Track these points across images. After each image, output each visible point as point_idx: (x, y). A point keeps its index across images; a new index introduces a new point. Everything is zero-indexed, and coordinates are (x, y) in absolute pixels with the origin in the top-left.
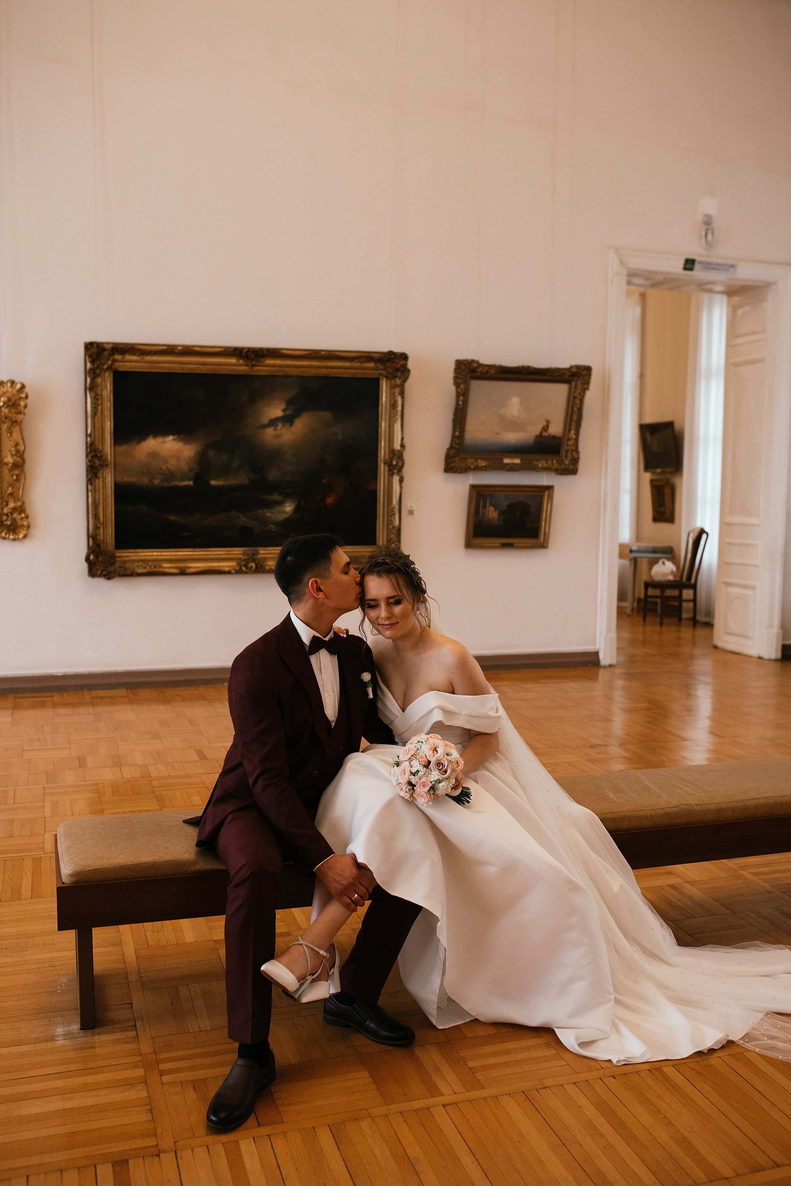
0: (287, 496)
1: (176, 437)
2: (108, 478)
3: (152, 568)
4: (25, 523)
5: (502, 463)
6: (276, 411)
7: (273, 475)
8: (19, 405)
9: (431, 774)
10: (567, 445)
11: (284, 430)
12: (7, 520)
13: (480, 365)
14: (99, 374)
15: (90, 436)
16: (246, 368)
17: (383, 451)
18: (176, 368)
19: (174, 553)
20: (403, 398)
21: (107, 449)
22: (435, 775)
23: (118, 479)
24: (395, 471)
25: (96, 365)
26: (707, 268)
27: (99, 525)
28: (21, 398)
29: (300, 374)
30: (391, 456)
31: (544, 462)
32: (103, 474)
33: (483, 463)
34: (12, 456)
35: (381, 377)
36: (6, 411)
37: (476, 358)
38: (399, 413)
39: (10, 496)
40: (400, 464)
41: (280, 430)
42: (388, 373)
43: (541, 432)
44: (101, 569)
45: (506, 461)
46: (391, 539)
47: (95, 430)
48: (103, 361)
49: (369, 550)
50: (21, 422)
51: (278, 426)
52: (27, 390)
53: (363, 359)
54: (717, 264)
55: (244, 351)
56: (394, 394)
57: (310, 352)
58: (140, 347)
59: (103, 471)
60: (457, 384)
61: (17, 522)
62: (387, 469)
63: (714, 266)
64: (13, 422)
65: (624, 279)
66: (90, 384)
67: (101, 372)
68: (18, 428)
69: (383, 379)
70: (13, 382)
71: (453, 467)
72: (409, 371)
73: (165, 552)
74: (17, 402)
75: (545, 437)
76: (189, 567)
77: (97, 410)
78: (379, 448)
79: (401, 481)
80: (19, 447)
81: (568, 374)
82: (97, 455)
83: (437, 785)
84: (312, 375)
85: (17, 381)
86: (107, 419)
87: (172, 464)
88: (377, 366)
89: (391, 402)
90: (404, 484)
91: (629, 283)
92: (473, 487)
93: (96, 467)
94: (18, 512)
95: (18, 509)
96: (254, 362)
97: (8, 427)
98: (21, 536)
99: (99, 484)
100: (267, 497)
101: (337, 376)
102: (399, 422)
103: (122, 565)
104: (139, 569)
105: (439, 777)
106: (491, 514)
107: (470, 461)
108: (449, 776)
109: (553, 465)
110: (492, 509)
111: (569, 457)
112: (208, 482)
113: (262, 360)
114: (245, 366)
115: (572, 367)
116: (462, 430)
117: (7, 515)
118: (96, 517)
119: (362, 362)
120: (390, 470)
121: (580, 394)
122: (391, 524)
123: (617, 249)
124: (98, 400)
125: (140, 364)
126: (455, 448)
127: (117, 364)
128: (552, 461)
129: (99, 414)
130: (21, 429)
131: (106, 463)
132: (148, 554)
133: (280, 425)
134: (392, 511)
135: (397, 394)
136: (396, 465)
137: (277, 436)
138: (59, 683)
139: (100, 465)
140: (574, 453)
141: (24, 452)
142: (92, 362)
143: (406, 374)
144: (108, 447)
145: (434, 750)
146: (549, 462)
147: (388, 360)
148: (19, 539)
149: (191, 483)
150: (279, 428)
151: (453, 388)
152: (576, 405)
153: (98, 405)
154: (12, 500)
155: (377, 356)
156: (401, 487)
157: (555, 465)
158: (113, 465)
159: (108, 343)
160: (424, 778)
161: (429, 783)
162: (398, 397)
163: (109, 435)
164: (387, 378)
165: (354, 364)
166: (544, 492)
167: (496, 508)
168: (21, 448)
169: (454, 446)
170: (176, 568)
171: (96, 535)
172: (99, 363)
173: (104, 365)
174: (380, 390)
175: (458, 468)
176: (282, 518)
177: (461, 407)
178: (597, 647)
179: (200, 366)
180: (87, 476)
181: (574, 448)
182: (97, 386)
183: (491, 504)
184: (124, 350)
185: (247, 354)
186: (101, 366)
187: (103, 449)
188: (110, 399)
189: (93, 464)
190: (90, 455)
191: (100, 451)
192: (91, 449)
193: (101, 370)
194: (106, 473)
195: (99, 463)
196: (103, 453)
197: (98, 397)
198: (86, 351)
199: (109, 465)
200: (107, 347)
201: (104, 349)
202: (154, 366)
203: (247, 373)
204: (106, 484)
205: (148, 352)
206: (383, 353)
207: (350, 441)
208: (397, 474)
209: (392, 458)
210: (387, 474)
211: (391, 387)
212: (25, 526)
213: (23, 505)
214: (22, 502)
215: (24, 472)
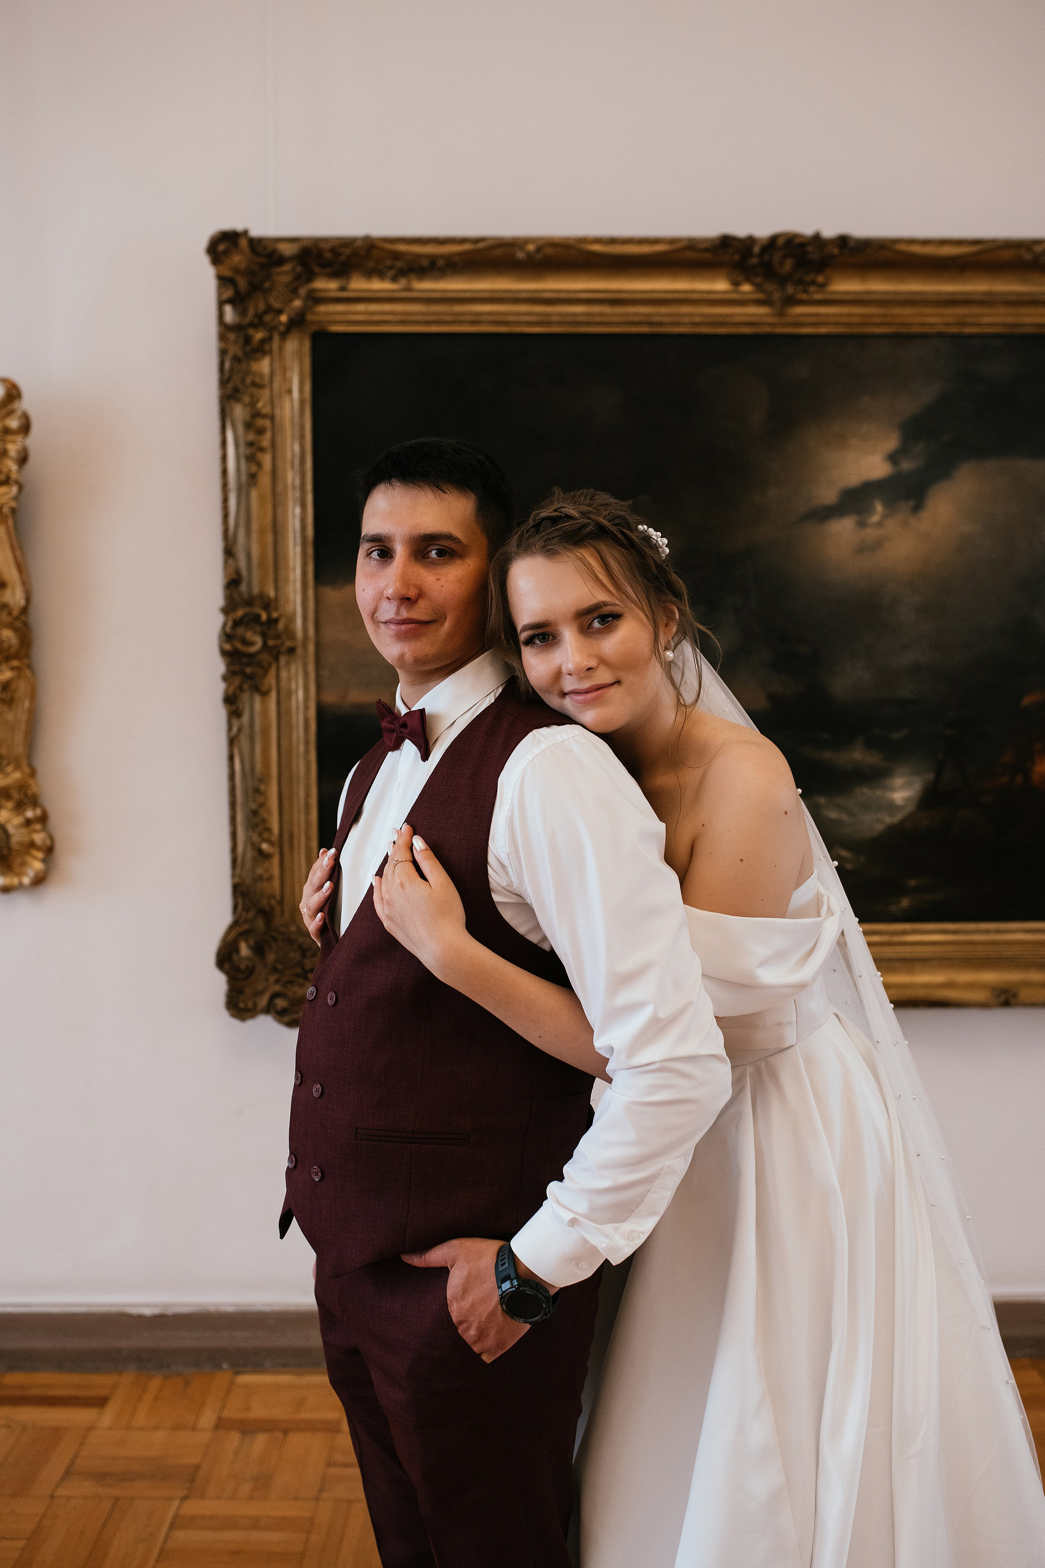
0: (895, 754)
2: (297, 694)
4: (39, 838)
6: (867, 459)
8: (5, 453)
11: (892, 526)
14: (263, 341)
16: (762, 310)
21: (291, 596)
23: (330, 698)
25: (251, 312)
27: (265, 846)
28: (7, 431)
29: (955, 330)
32: (278, 678)
41: (880, 524)
44: (277, 988)
47: (249, 532)
48: (275, 300)
50: (12, 510)
51: (870, 511)
52: (26, 404)
55: (756, 250)
58: (402, 248)
59: (278, 669)
61: (10, 837)
66: (233, 379)
67: (270, 339)
77: (260, 466)
82: (259, 616)
84: (997, 330)
86: (292, 496)
93: (254, 656)
94: (10, 805)
95: (15, 795)
96: (790, 290)
98: (26, 880)
99: (265, 712)
100: (828, 755)
113: (820, 279)
114: (758, 302)
118: (256, 820)
124: (260, 432)
125: (399, 307)
127: (322, 309)
129: (265, 479)
131: (289, 644)
133: (879, 508)
137: (866, 548)
138: (145, 1341)
139: (268, 648)
141: (25, 610)
142: (240, 303)
144: (294, 587)
148: (21, 886)
150: (875, 519)
153: (262, 450)
158: (311, 648)
159: (293, 239)
163: (299, 550)
168: (18, 596)
171: (258, 879)
172: (262, 306)
173: (280, 312)
176: (879, 827)
179: (606, 309)
180: (224, 685)
182: (258, 386)
184: (343, 258)
185: (766, 258)
186: (268, 318)
187: (276, 598)
188: (302, 428)
189: (238, 645)
190: (231, 617)
191: (268, 605)
192: (236, 596)
193: (272, 329)
194: (289, 679)
195: (265, 644)
196: (276, 609)
197: (260, 422)
198: (217, 268)
199: (300, 651)
200: (287, 250)
201: (281, 260)
202: (446, 314)
203: (766, 330)
204: (289, 710)
205: (426, 263)
212: (38, 849)
213: (31, 782)
214: (27, 770)
215: (28, 673)
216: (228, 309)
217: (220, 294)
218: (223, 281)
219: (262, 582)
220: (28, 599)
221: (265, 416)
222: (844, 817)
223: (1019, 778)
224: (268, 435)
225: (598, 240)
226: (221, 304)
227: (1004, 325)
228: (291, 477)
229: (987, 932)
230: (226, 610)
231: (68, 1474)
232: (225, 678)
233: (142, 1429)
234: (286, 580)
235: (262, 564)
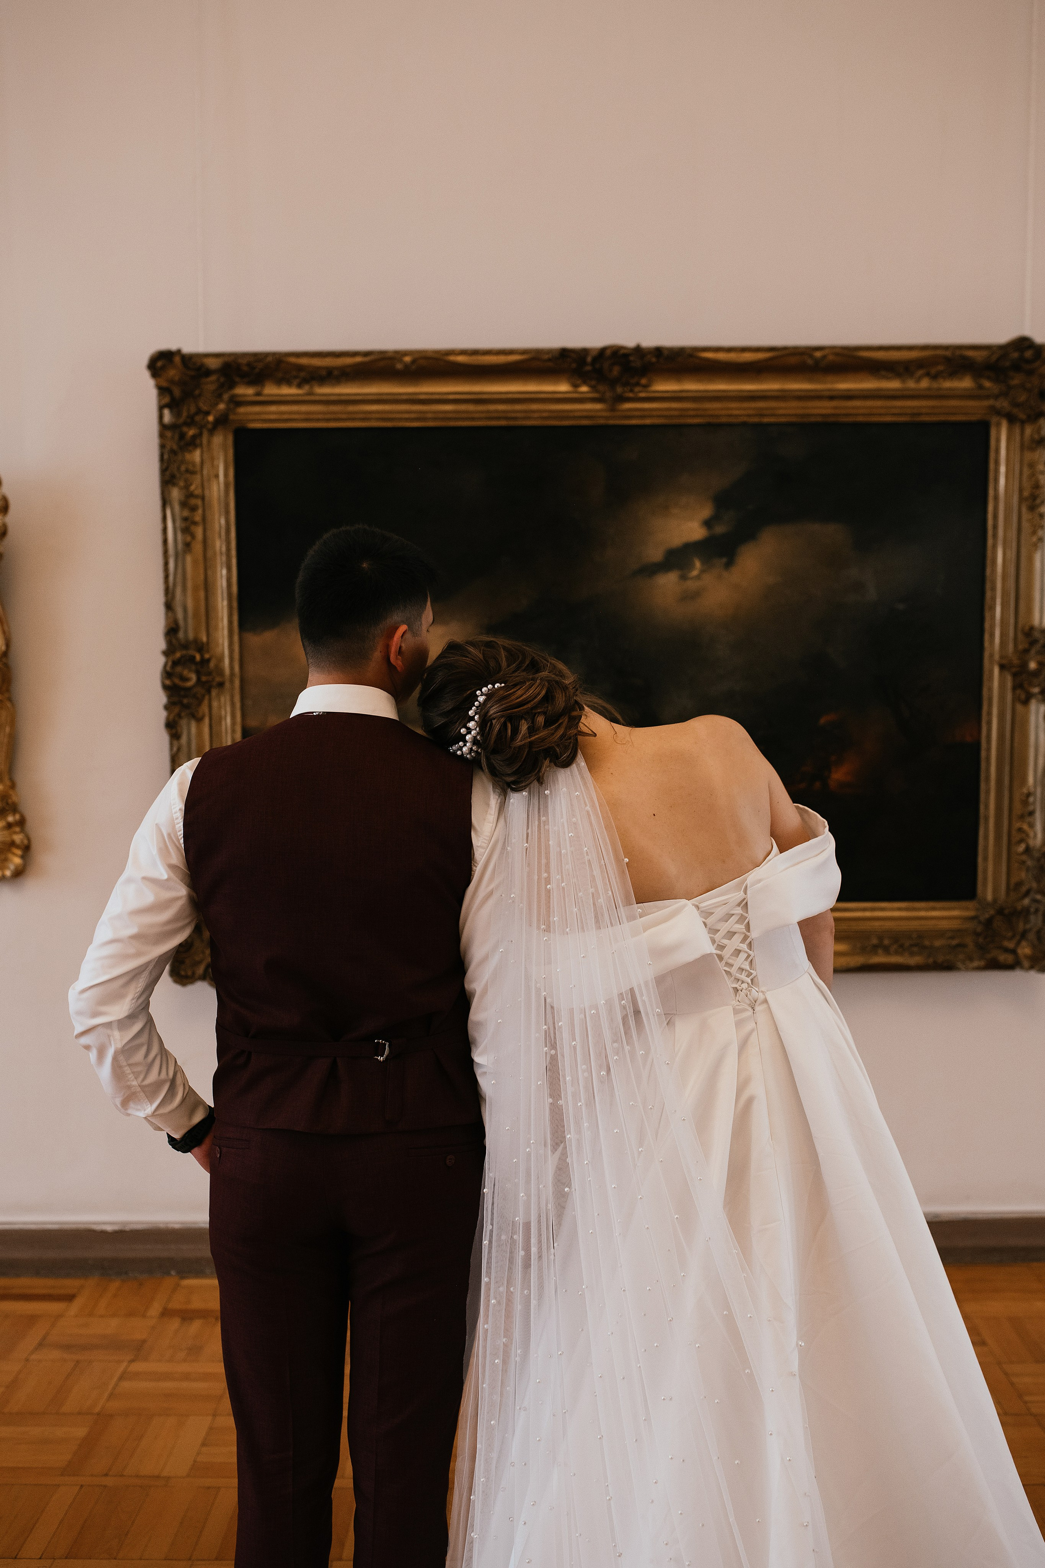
2: (225, 716)
4: (18, 838)
6: (686, 525)
11: (708, 579)
14: (194, 437)
16: (598, 406)
17: (996, 633)
18: (404, 416)
21: (220, 641)
23: (253, 723)
24: (1035, 690)
25: (185, 414)
29: (756, 420)
30: (1021, 646)
32: (210, 707)
35: (994, 420)
41: (698, 577)
42: (1014, 405)
46: (1019, 884)
47: (185, 590)
48: (203, 404)
49: (955, 913)
51: (691, 567)
53: (941, 368)
55: (589, 359)
56: (1032, 465)
57: (782, 353)
58: (304, 361)
59: (209, 699)
62: (1009, 684)
66: (173, 467)
67: (200, 434)
69: (998, 425)
77: (193, 536)
78: (986, 622)
82: (194, 657)
84: (789, 420)
86: (220, 560)
88: (981, 387)
89: (1021, 491)
93: (189, 689)
96: (619, 390)
98: (8, 873)
99: (200, 734)
101: (861, 419)
113: (644, 381)
114: (594, 400)
119: (934, 377)
120: (1017, 686)
122: (1021, 841)
124: (193, 509)
125: (303, 408)
127: (242, 410)
129: (198, 547)
131: (218, 679)
133: (698, 564)
134: (1025, 802)
135: (1041, 467)
136: (1036, 673)
137: (688, 597)
139: (201, 683)
142: (175, 407)
144: (222, 636)
147: (1016, 367)
150: (695, 573)
153: (195, 523)
155: (980, 355)
158: (237, 683)
159: (218, 355)
163: (226, 603)
164: (1012, 419)
165: (911, 384)
172: (193, 409)
173: (208, 413)
174: (991, 456)
179: (471, 407)
180: (166, 713)
182: (192, 472)
184: (257, 370)
185: (597, 366)
186: (198, 418)
187: (208, 643)
188: (227, 505)
189: (177, 681)
190: (171, 659)
191: (201, 648)
192: (174, 641)
193: (201, 427)
194: (220, 707)
195: (199, 679)
196: (208, 652)
197: (193, 501)
198: (156, 380)
199: (227, 685)
200: (213, 364)
201: (208, 372)
202: (341, 413)
203: (602, 422)
204: (219, 733)
205: (324, 373)
206: (1001, 347)
207: (901, 607)
208: (1040, 697)
209: (1026, 651)
210: (1009, 696)
211: (1022, 447)
212: (18, 847)
213: (11, 792)
214: (8, 783)
215: (9, 704)
216: (166, 412)
217: (159, 401)
218: (162, 390)
219: (196, 630)
220: (8, 644)
221: (197, 497)
223: (818, 785)
224: (200, 511)
225: (463, 352)
226: (161, 408)
227: (796, 415)
228: (219, 545)
230: (166, 653)
231: (41, 1345)
232: (166, 708)
233: (102, 1316)
234: (216, 628)
235: (196, 614)
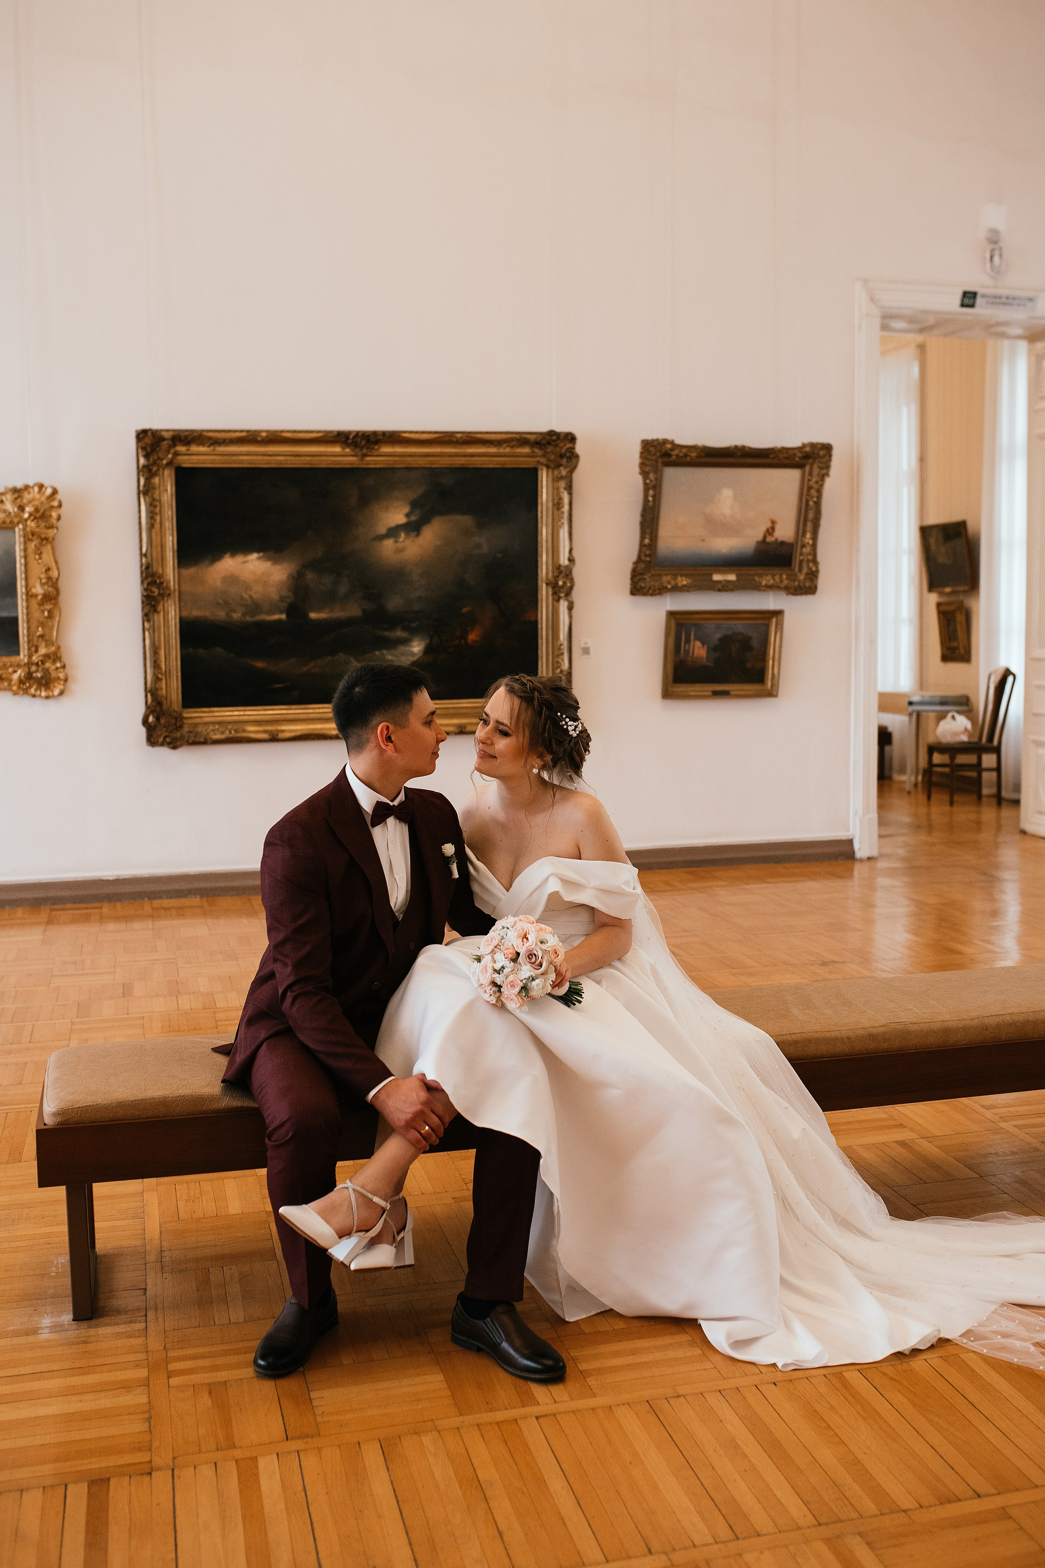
0: (414, 632)
1: (261, 554)
2: (171, 613)
3: (233, 732)
4: (61, 676)
5: (712, 580)
6: (397, 516)
7: (394, 603)
8: (51, 516)
9: (521, 970)
10: (801, 554)
11: (408, 542)
12: (37, 671)
13: (675, 446)
14: (156, 472)
15: (145, 555)
16: (354, 459)
17: (544, 568)
18: (261, 462)
19: (262, 712)
20: (570, 494)
21: (168, 573)
22: (526, 971)
23: (185, 614)
24: (562, 595)
25: (151, 460)
26: (993, 303)
27: (160, 676)
28: (52, 507)
29: (429, 466)
30: (556, 574)
31: (769, 577)
32: (164, 606)
33: (683, 581)
34: (42, 584)
35: (540, 467)
36: (33, 524)
37: (669, 437)
38: (566, 515)
39: (40, 639)
40: (569, 584)
41: (403, 541)
42: (549, 460)
43: (765, 537)
44: (166, 734)
45: (717, 577)
47: (151, 546)
48: (161, 455)
50: (53, 539)
51: (400, 536)
52: (59, 497)
53: (514, 443)
54: (1008, 298)
55: (351, 437)
56: (558, 489)
57: (441, 435)
58: (210, 434)
59: (164, 602)
60: (644, 474)
61: (50, 674)
62: (550, 591)
63: (1004, 300)
64: (42, 540)
65: (877, 322)
66: (144, 486)
67: (158, 470)
68: (49, 547)
69: (542, 470)
70: (41, 486)
71: (642, 588)
72: (577, 457)
73: (250, 710)
74: (48, 513)
75: (769, 543)
76: (283, 731)
77: (155, 520)
78: (539, 564)
79: (570, 608)
80: (50, 573)
81: (800, 455)
82: (156, 581)
83: (529, 984)
84: (446, 466)
85: (46, 483)
87: (257, 592)
88: (533, 452)
89: (553, 500)
90: (574, 612)
91: (884, 327)
92: (671, 614)
93: (154, 597)
94: (51, 660)
95: (52, 656)
96: (365, 451)
97: (35, 546)
98: (56, 692)
99: (159, 620)
100: (386, 634)
101: (479, 466)
102: (566, 527)
103: (192, 729)
104: (215, 734)
105: (532, 973)
106: (696, 651)
107: (665, 579)
108: (545, 971)
109: (781, 581)
110: (698, 644)
111: (805, 570)
112: (307, 616)
113: (376, 447)
114: (352, 456)
115: (804, 446)
116: (654, 537)
117: (37, 664)
118: (156, 665)
119: (512, 447)
120: (554, 593)
121: (817, 482)
122: (558, 667)
123: (866, 281)
124: (155, 507)
125: (210, 457)
126: (644, 562)
127: (179, 458)
128: (781, 576)
129: (157, 525)
130: (53, 549)
131: (168, 592)
132: (227, 714)
133: (403, 535)
134: (560, 649)
135: (562, 490)
136: (563, 587)
137: (400, 551)
138: (111, 890)
139: (159, 594)
140: (811, 565)
141: (57, 579)
142: (147, 456)
143: (574, 461)
144: (170, 570)
145: (523, 938)
146: (777, 578)
147: (549, 443)
148: (53, 696)
149: (284, 617)
150: (401, 539)
151: (640, 479)
152: (812, 497)
153: (156, 514)
154: (43, 644)
155: (533, 437)
156: (570, 617)
157: (786, 582)
158: (177, 594)
159: (167, 431)
160: (512, 975)
161: (519, 981)
162: (563, 493)
163: (171, 554)
164: (548, 467)
165: (502, 450)
166: (770, 619)
167: (703, 644)
168: (54, 574)
169: (643, 558)
170: (265, 732)
171: (157, 689)
172: (155, 457)
173: (162, 460)
174: (539, 484)
175: (650, 588)
176: (409, 662)
177: (651, 504)
178: (851, 832)
179: (293, 458)
180: (143, 609)
181: (810, 557)
182: (154, 488)
183: (697, 638)
184: (189, 438)
185: (355, 440)
186: (158, 462)
187: (163, 573)
188: (172, 505)
189: (150, 593)
190: (147, 581)
191: (160, 577)
192: (147, 573)
193: (160, 466)
194: (168, 606)
195: (159, 592)
196: (163, 578)
197: (155, 503)
198: (138, 443)
199: (172, 595)
200: (167, 435)
201: (163, 439)
202: (229, 460)
203: (356, 466)
204: (168, 621)
205: (222, 441)
206: (541, 434)
207: (499, 555)
208: (564, 598)
209: (558, 576)
210: (550, 598)
211: (553, 480)
212: (61, 679)
214: (56, 646)
215: (58, 605)
216: (141, 458)
217: (139, 453)
218: (140, 448)
219: (156, 568)
221: (157, 501)
222: (394, 659)
223: (462, 641)
224: (158, 507)
225: (288, 431)
226: (139, 457)
227: (448, 464)
228: (168, 525)
229: (453, 703)
230: (143, 580)
234: (166, 566)
235: (156, 561)
